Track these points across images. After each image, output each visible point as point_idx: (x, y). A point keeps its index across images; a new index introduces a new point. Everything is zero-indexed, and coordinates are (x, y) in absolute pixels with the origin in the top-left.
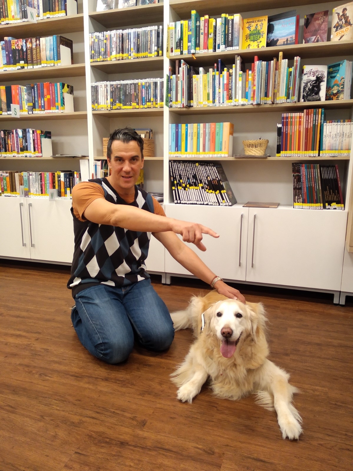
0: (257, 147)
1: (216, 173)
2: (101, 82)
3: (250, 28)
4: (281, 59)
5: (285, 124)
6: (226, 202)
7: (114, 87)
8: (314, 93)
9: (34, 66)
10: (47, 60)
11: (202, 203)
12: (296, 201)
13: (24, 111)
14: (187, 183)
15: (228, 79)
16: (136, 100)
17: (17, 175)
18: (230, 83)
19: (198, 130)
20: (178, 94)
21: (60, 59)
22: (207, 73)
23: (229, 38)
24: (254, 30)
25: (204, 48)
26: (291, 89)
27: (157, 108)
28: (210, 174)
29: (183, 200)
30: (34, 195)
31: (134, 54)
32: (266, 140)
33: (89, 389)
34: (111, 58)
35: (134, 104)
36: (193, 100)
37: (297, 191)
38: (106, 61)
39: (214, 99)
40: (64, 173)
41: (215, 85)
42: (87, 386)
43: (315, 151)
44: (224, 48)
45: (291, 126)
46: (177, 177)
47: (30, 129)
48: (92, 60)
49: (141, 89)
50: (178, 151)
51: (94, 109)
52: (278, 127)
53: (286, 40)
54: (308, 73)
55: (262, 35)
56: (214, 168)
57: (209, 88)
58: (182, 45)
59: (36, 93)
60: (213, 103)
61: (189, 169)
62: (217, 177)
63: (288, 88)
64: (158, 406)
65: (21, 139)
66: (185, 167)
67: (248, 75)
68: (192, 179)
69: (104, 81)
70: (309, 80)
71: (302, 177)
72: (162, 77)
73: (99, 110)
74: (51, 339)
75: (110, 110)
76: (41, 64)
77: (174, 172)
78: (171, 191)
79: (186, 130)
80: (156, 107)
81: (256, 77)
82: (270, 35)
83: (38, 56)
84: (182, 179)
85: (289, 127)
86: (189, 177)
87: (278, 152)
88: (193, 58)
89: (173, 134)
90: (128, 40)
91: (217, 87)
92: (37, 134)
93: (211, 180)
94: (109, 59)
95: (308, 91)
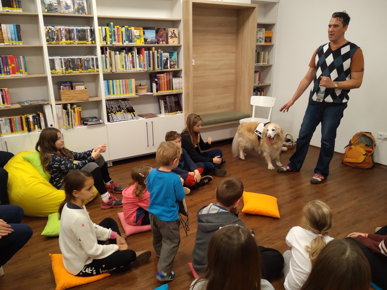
10: (9, 40)
12: (166, 112)
14: (116, 111)
18: (133, 60)
19: (119, 83)
20: (107, 65)
21: (21, 40)
22: (121, 55)
23: (130, 38)
25: (118, 42)
26: (159, 64)
28: (127, 104)
29: (115, 120)
30: (5, 134)
31: (77, 42)
35: (80, 70)
39: (126, 67)
41: (126, 61)
44: (128, 43)
46: (110, 108)
48: (47, 43)
49: (84, 61)
50: (109, 94)
51: (53, 73)
53: (151, 40)
55: (141, 37)
57: (123, 62)
58: (106, 39)
60: (126, 70)
62: (131, 106)
66: (114, 103)
67: (140, 57)
68: (118, 108)
69: (58, 56)
71: (167, 102)
72: (97, 55)
73: (56, 74)
75: (64, 74)
76: (3, 43)
79: (112, 83)
80: (95, 71)
81: (145, 58)
84: (113, 109)
87: (157, 92)
88: (113, 47)
89: (106, 86)
90: (72, 33)
92: (5, 91)
93: (128, 107)
94: (60, 43)
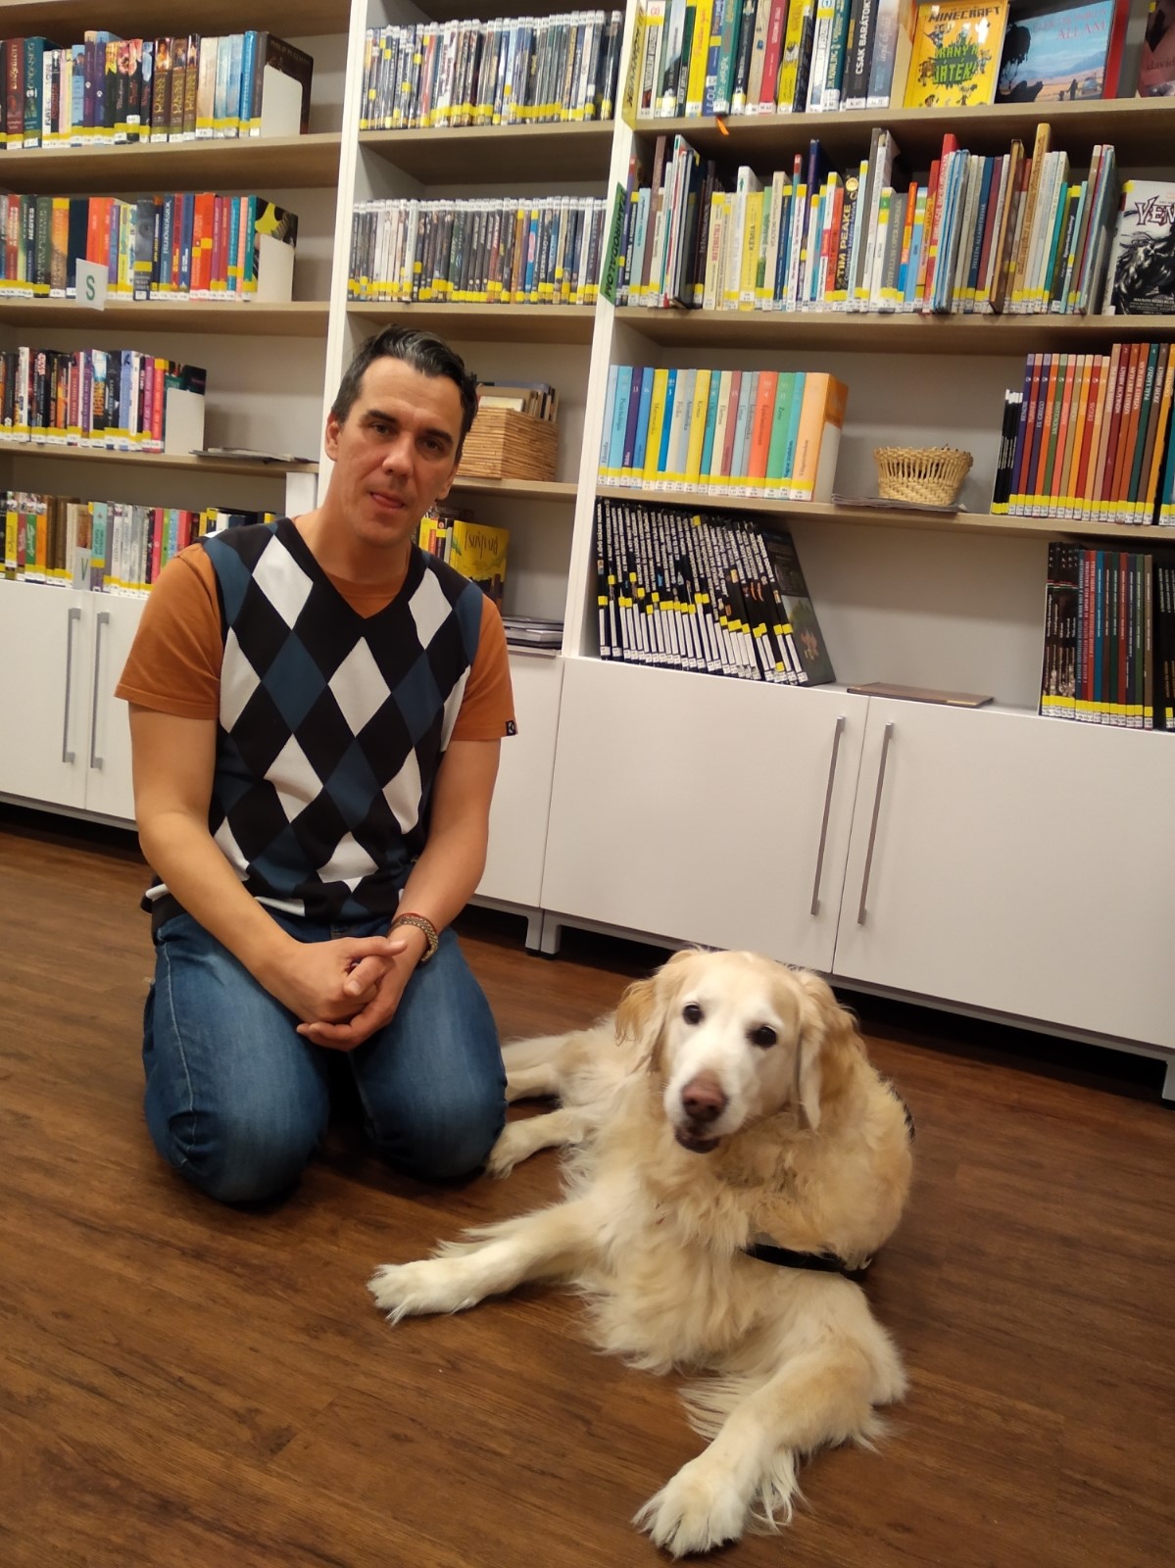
0: (925, 477)
1: (762, 559)
2: (389, 202)
3: (940, 36)
4: (1040, 148)
5: (1037, 393)
6: (789, 668)
7: (431, 221)
8: (1157, 288)
9: (171, 136)
10: (215, 115)
11: (701, 665)
12: (1053, 687)
13: (122, 290)
14: (654, 588)
15: (839, 214)
16: (502, 271)
17: (72, 510)
18: (845, 228)
19: (713, 393)
20: (653, 259)
21: (259, 115)
22: (766, 188)
23: (858, 66)
24: (952, 46)
25: (763, 99)
26: (1070, 265)
27: (574, 304)
28: (741, 559)
29: (633, 647)
30: (121, 585)
31: (511, 108)
32: (961, 451)
33: (121, 1279)
34: (432, 117)
35: (494, 286)
36: (703, 283)
37: (1060, 649)
38: (414, 127)
39: (780, 283)
40: (230, 515)
41: (790, 235)
42: (116, 1266)
43: (1140, 504)
44: (835, 102)
45: (1058, 404)
46: (619, 563)
47: (134, 353)
48: (364, 124)
49: (524, 234)
50: (631, 465)
51: (355, 295)
52: (1007, 401)
53: (1069, 86)
54: (1141, 211)
55: (983, 65)
56: (756, 538)
57: (765, 242)
58: (683, 83)
59: (167, 227)
60: (775, 298)
61: (665, 535)
62: (766, 573)
63: (1058, 260)
64: (361, 1382)
65: (102, 384)
66: (651, 527)
67: (911, 203)
68: (673, 574)
69: (399, 197)
70: (1142, 237)
71: (1084, 598)
72: (603, 196)
73: (371, 300)
74: (55, 1084)
75: (407, 302)
76: (193, 130)
77: (609, 541)
78: (592, 609)
79: (668, 392)
80: (571, 300)
81: (942, 213)
82: (1012, 68)
83: (187, 101)
84: (636, 571)
85: (1050, 404)
86: (662, 565)
87: (1001, 496)
88: (717, 130)
89: (619, 401)
90: (496, 58)
91: (797, 241)
92: (154, 370)
93: (740, 581)
94: (422, 121)
95: (1136, 276)
